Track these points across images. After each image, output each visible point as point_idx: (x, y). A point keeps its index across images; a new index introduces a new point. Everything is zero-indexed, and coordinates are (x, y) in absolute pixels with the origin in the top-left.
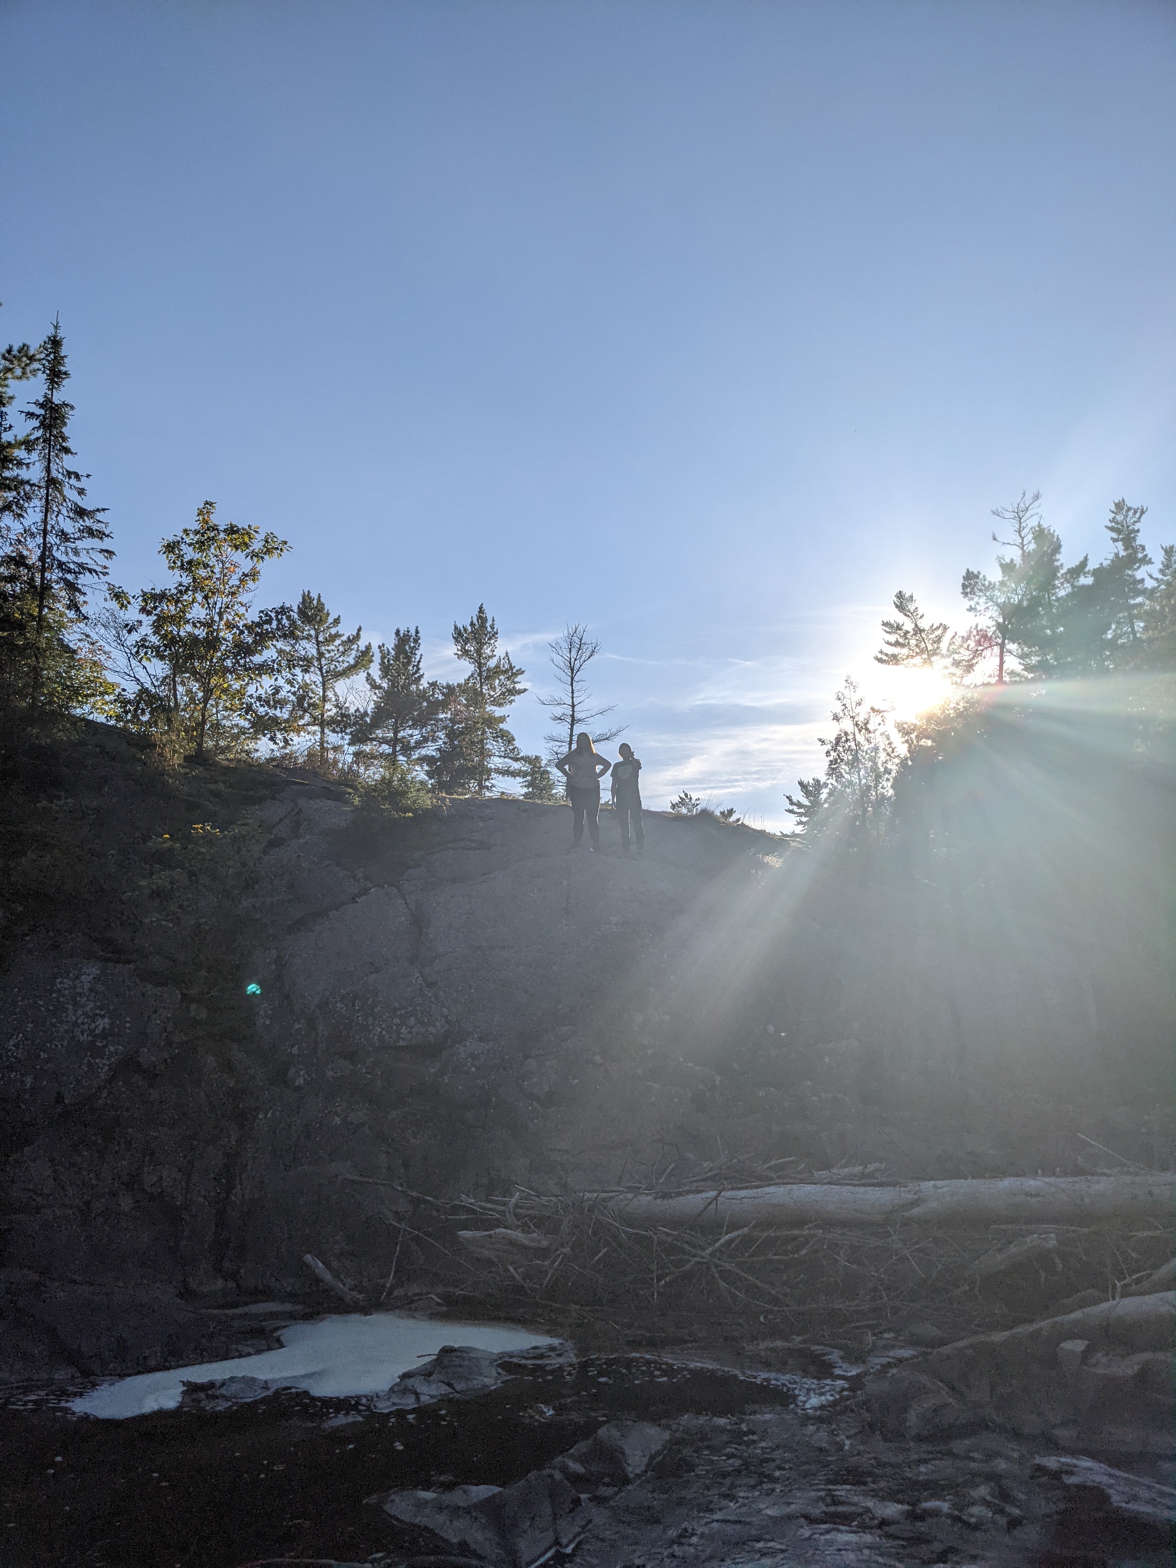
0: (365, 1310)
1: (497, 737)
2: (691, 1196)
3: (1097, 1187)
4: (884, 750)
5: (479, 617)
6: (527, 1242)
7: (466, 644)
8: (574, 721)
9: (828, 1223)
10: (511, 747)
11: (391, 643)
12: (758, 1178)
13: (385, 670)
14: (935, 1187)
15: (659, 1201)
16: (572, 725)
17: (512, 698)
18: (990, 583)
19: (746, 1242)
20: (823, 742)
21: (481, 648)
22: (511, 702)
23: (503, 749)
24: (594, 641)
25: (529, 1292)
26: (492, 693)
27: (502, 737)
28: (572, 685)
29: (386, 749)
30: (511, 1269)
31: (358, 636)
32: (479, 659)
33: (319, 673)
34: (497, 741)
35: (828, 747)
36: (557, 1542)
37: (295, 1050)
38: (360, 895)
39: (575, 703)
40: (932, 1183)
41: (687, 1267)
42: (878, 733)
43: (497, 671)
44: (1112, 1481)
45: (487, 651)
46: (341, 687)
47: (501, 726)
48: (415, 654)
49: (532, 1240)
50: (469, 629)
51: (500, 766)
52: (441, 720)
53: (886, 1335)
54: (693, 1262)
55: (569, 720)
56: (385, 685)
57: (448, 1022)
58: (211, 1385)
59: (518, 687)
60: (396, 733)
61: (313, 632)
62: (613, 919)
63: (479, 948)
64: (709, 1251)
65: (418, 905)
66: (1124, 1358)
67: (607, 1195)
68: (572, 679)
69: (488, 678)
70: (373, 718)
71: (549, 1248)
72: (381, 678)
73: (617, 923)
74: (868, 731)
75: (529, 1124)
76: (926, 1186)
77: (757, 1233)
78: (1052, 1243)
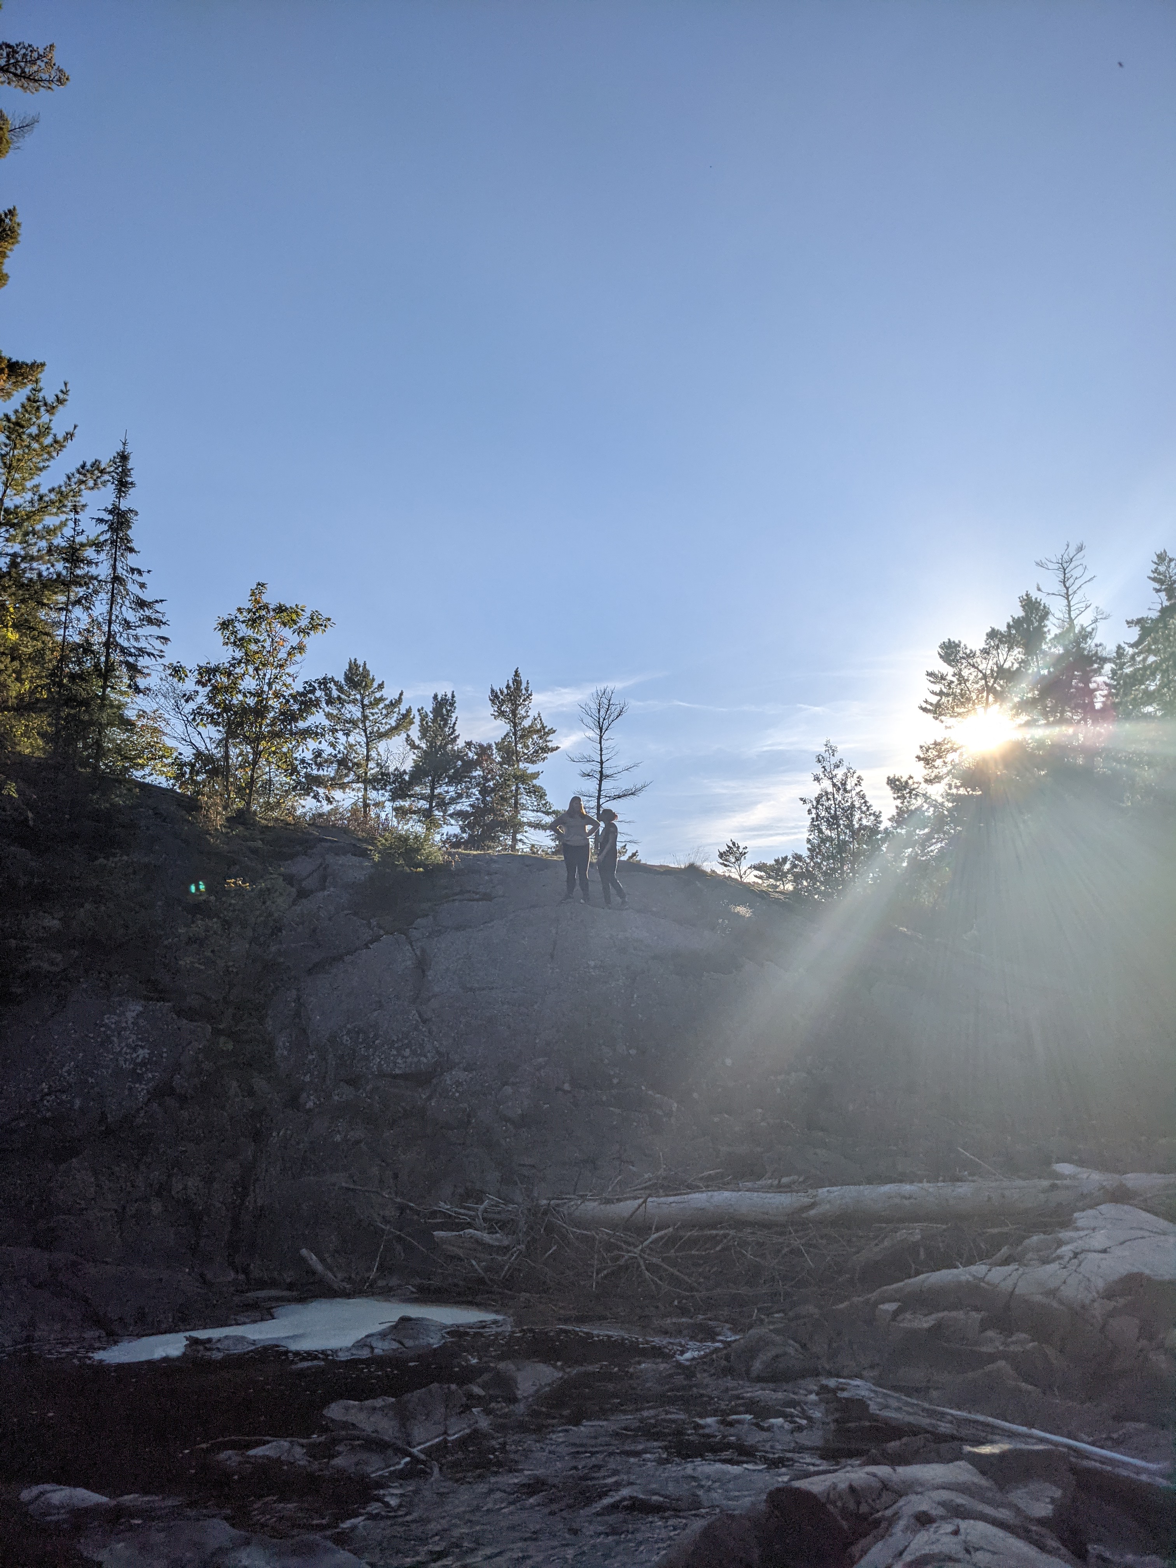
0: (348, 1296)
1: (530, 792)
2: (628, 1202)
3: (960, 1190)
4: (860, 808)
5: (515, 681)
6: (491, 1242)
7: (502, 705)
8: (602, 777)
9: (739, 1223)
10: (543, 802)
11: (429, 708)
12: (688, 1187)
13: (424, 731)
14: (829, 1191)
15: (603, 1207)
16: (601, 781)
17: (545, 755)
18: (971, 650)
19: (676, 1239)
20: (804, 801)
21: (516, 709)
22: (544, 759)
23: (536, 803)
24: (622, 702)
25: (488, 1282)
26: (526, 751)
27: (535, 792)
28: (600, 743)
29: (423, 804)
30: (474, 1263)
31: (399, 701)
32: (514, 719)
33: (363, 734)
34: (530, 796)
35: (809, 806)
36: (445, 1433)
37: (308, 1078)
38: (372, 942)
39: (604, 760)
40: (825, 1189)
41: (622, 1262)
42: (854, 793)
43: (530, 732)
44: (872, 1395)
45: (522, 711)
46: (382, 746)
47: (535, 782)
48: (451, 717)
49: (497, 1239)
50: (505, 691)
51: (532, 820)
52: (475, 777)
53: (776, 1315)
54: (626, 1257)
55: (598, 776)
56: (424, 746)
57: (438, 1052)
58: (209, 1340)
59: (550, 745)
60: (433, 789)
61: (358, 697)
62: (592, 963)
63: (471, 989)
64: (640, 1247)
65: (423, 951)
66: (926, 1315)
67: (560, 1202)
68: (601, 737)
69: (522, 737)
70: (411, 776)
71: (509, 1246)
72: (420, 739)
73: (595, 967)
74: (845, 791)
75: (503, 1142)
76: (823, 1192)
77: (681, 1233)
78: (918, 1237)
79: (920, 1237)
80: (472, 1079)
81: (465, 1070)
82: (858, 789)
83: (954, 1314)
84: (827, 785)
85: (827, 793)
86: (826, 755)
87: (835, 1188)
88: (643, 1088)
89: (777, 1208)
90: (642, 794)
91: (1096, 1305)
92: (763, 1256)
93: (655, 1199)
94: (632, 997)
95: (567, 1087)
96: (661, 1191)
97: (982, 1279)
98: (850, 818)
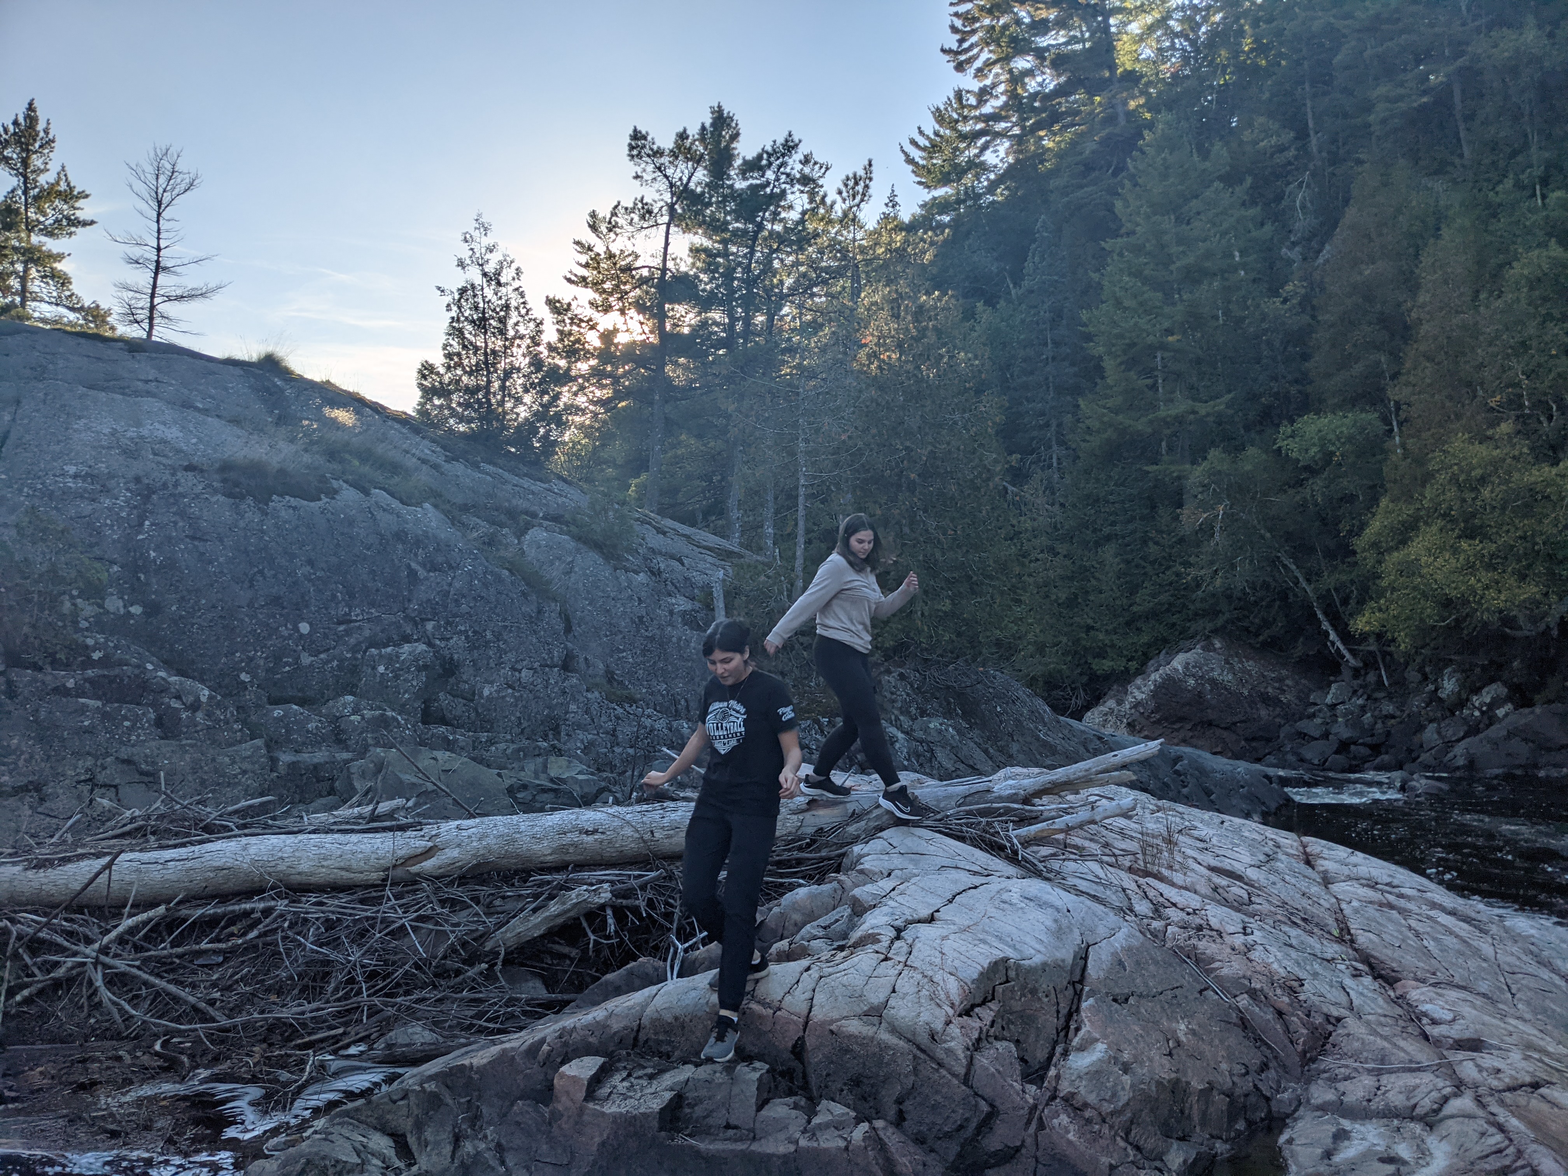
1: (45, 276)
2: (81, 863)
5: (27, 117)
8: (158, 268)
10: (68, 293)
12: (209, 829)
14: (458, 828)
15: (30, 874)
16: (156, 274)
17: (73, 229)
18: (658, 148)
19: (170, 924)
20: (442, 291)
21: (28, 157)
22: (70, 234)
23: (55, 294)
24: (193, 172)
26: (42, 219)
27: (53, 277)
28: (158, 222)
32: (24, 170)
34: (47, 283)
39: (162, 245)
40: (453, 824)
41: (60, 972)
42: (510, 288)
43: (50, 193)
45: (36, 161)
47: (55, 265)
50: (11, 128)
51: (48, 315)
54: (69, 965)
55: (153, 266)
59: (81, 215)
64: (96, 946)
68: (159, 215)
69: (36, 198)
73: (75, 476)
74: (499, 284)
76: (448, 828)
77: (184, 912)
78: (605, 896)
79: (609, 895)
82: (516, 284)
86: (476, 234)
87: (471, 822)
88: (150, 667)
89: (367, 860)
90: (216, 297)
91: (954, 1029)
92: (335, 943)
93: (136, 855)
94: (142, 525)
96: (152, 838)
98: (503, 321)
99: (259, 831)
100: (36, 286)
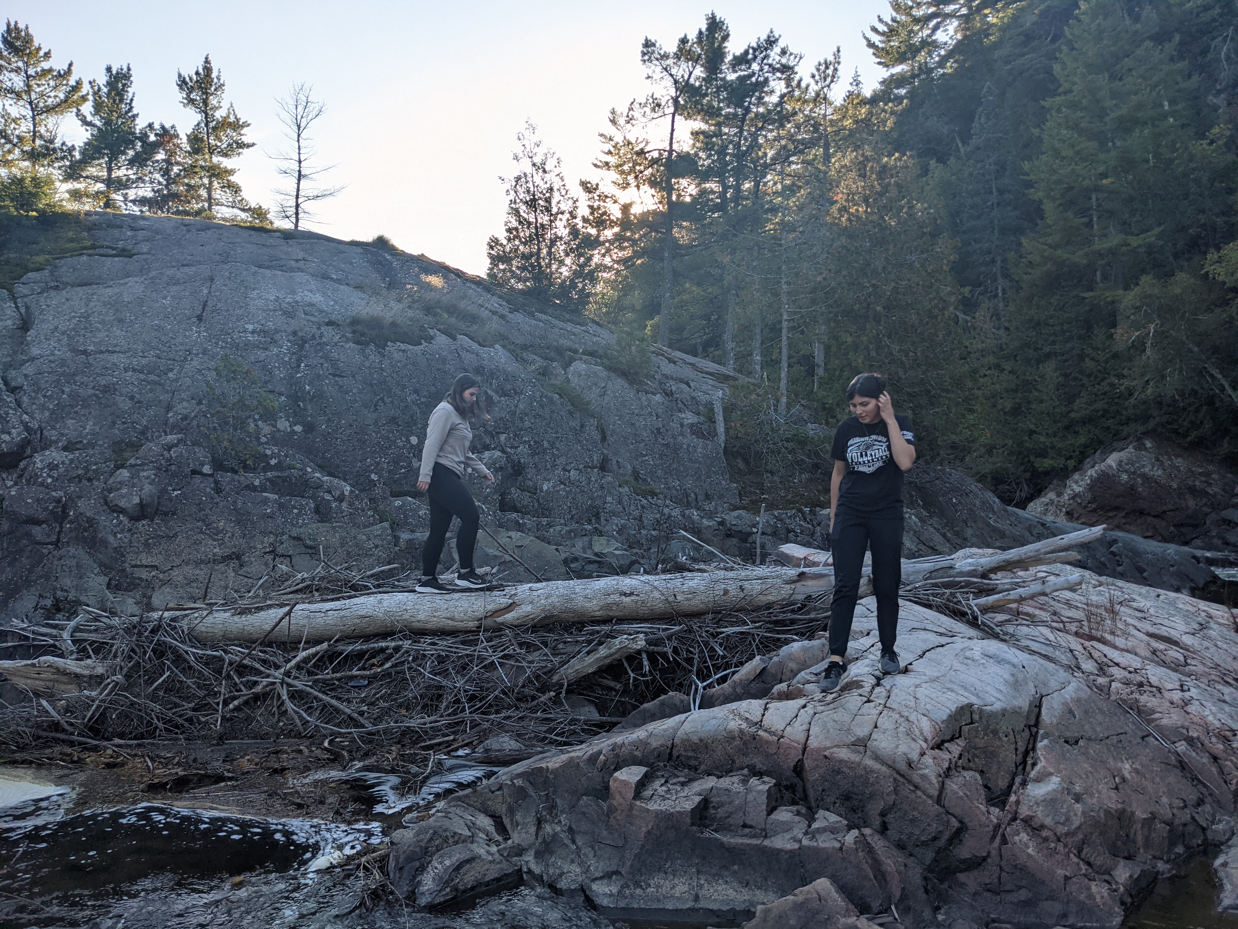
1: (224, 187)
2: (269, 611)
3: (691, 583)
4: (558, 191)
5: (205, 68)
6: (78, 670)
7: (191, 92)
8: (300, 176)
9: (416, 632)
10: (240, 198)
11: (102, 79)
12: (354, 588)
13: (98, 107)
14: (530, 589)
15: (236, 618)
16: (299, 180)
17: (240, 150)
18: (665, 52)
19: (331, 656)
20: (503, 180)
21: (207, 98)
22: (239, 154)
23: (231, 200)
24: (321, 101)
26: (219, 144)
27: (229, 187)
28: (298, 141)
29: (101, 186)
30: (46, 703)
31: (69, 72)
32: (205, 108)
33: (28, 106)
34: (225, 192)
35: (507, 186)
39: (302, 159)
40: (527, 587)
41: (258, 689)
42: (553, 174)
43: (224, 124)
45: (213, 101)
46: (51, 121)
47: (230, 178)
48: (128, 92)
49: (87, 667)
50: (194, 77)
51: (227, 216)
52: (157, 161)
54: (265, 683)
55: (296, 175)
56: (98, 123)
59: (246, 140)
60: (110, 170)
61: (21, 65)
62: (250, 327)
63: (85, 352)
64: (282, 670)
65: (27, 308)
66: (683, 784)
67: (178, 613)
68: (299, 135)
69: (215, 129)
70: (83, 152)
71: (102, 674)
72: (93, 115)
73: (253, 332)
74: (545, 171)
75: (111, 539)
76: (523, 589)
77: (340, 648)
78: (641, 643)
79: (644, 643)
80: (72, 461)
81: (65, 449)
82: (557, 171)
83: (725, 782)
84: (526, 166)
85: (525, 175)
86: (526, 133)
87: (539, 585)
88: (309, 470)
89: (466, 612)
91: (928, 760)
92: (445, 673)
93: (306, 606)
94: (299, 366)
95: (207, 469)
96: (316, 594)
97: (759, 724)
98: (548, 200)
99: (389, 589)
100: (217, 194)
